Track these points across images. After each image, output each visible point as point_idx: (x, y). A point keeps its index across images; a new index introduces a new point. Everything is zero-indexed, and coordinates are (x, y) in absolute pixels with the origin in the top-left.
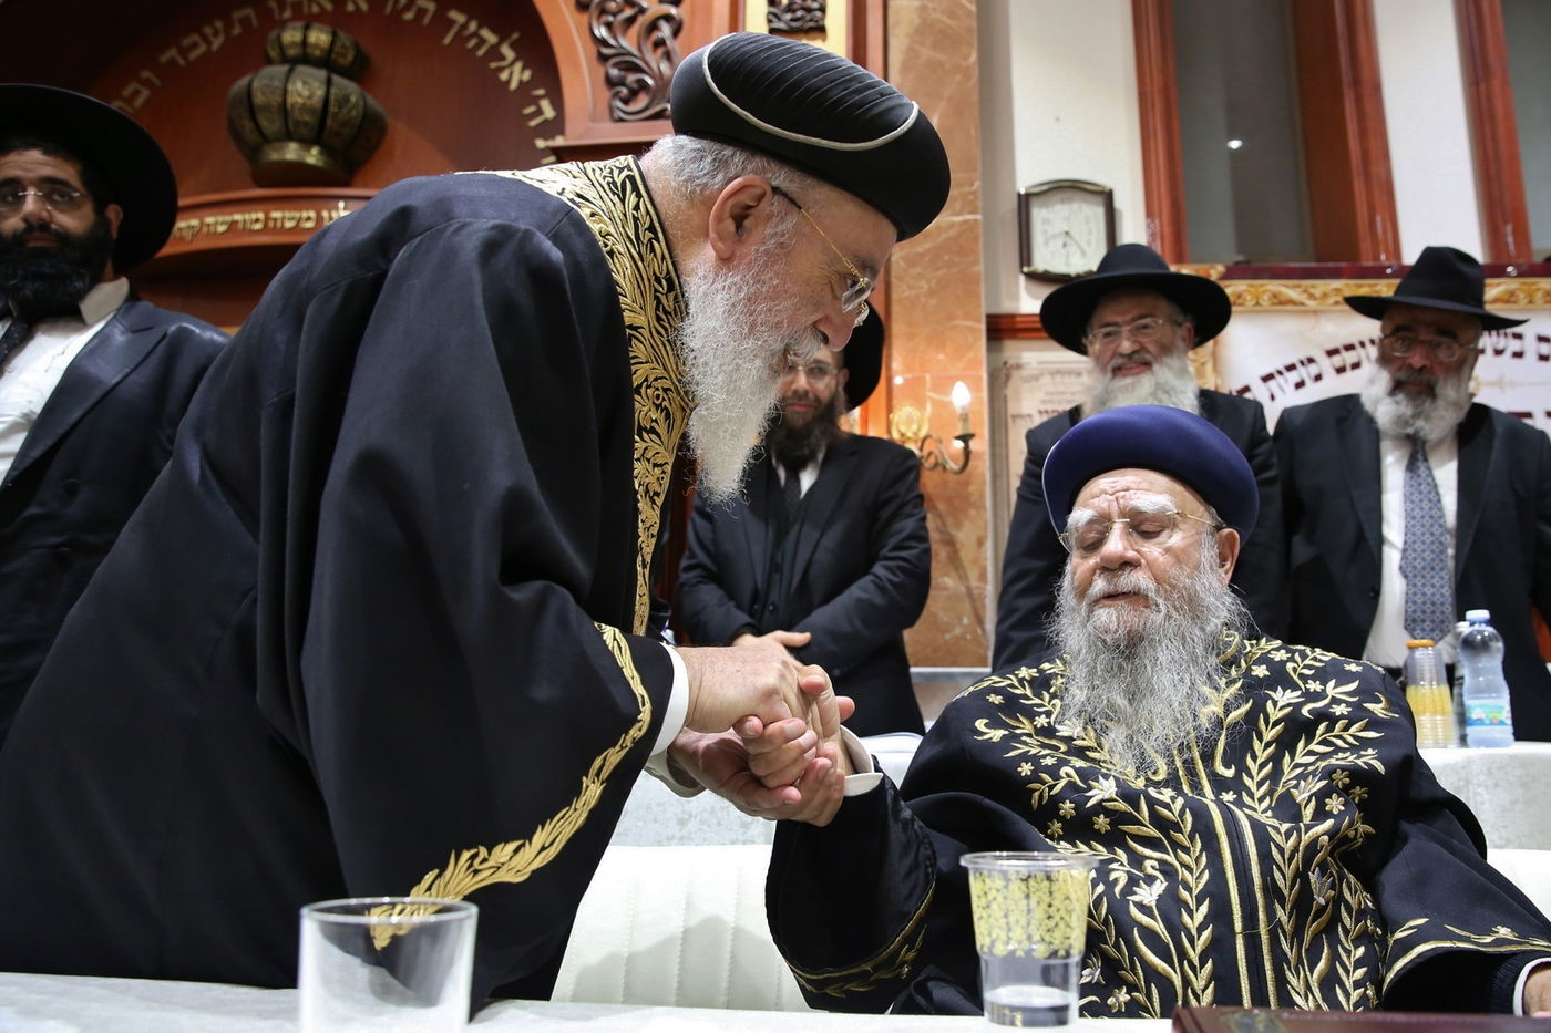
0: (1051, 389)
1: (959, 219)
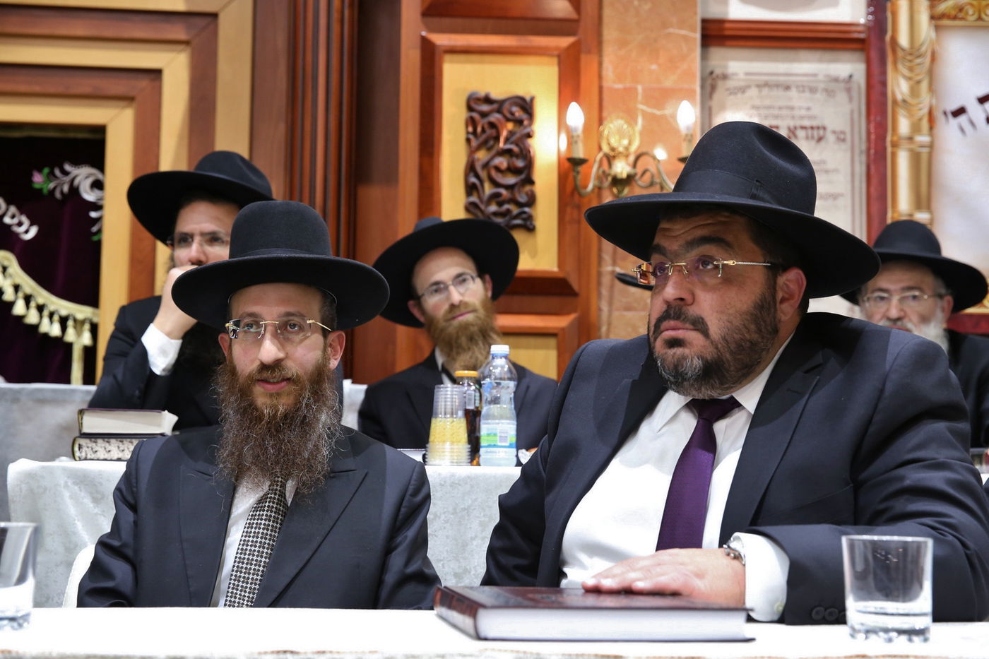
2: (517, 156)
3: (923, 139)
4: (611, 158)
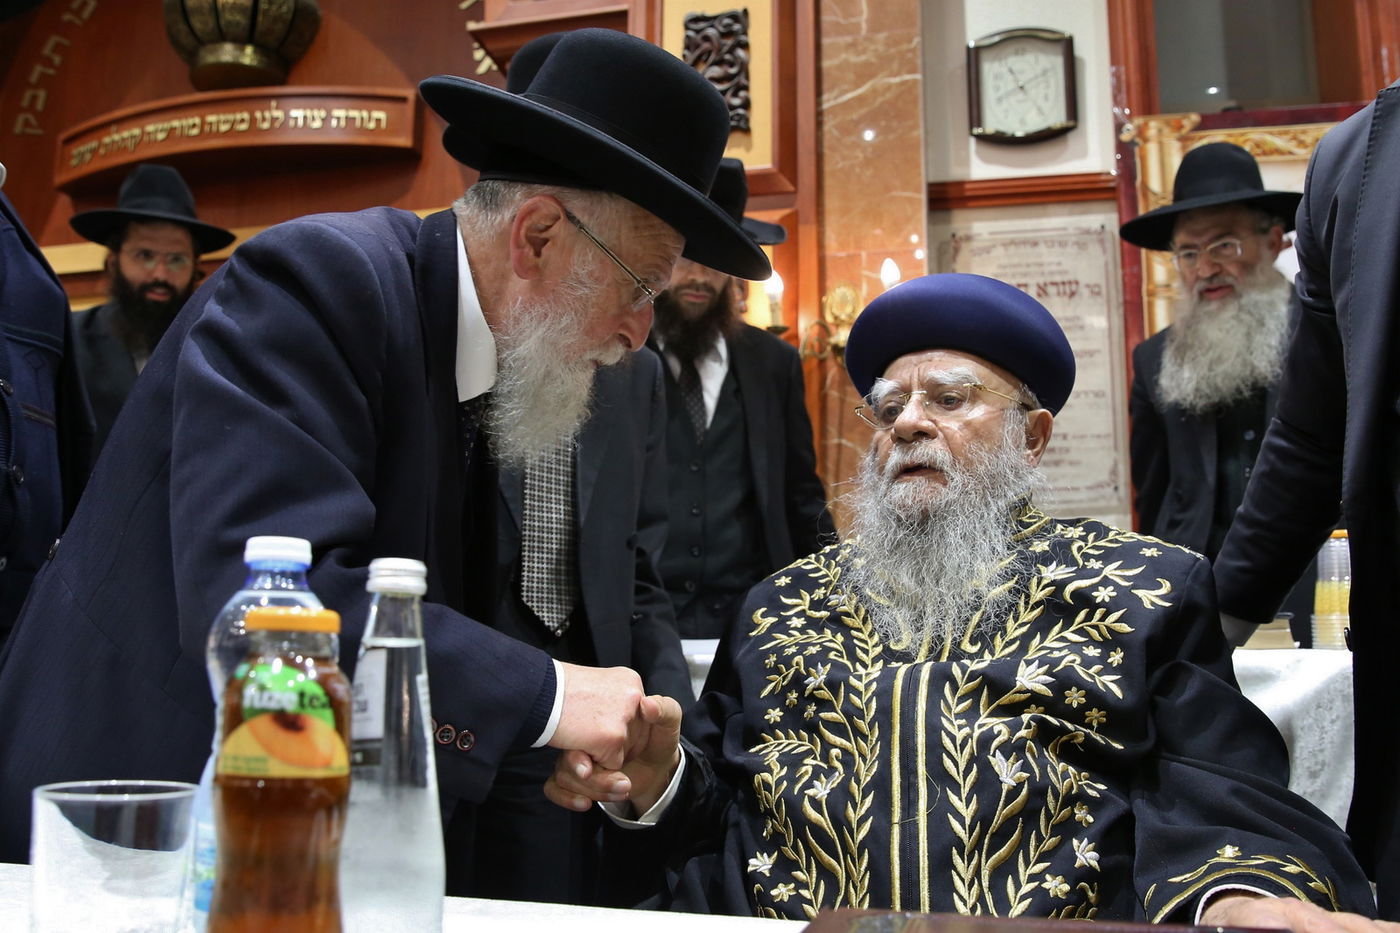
0: (1005, 261)
1: (897, 80)
4: (833, 329)
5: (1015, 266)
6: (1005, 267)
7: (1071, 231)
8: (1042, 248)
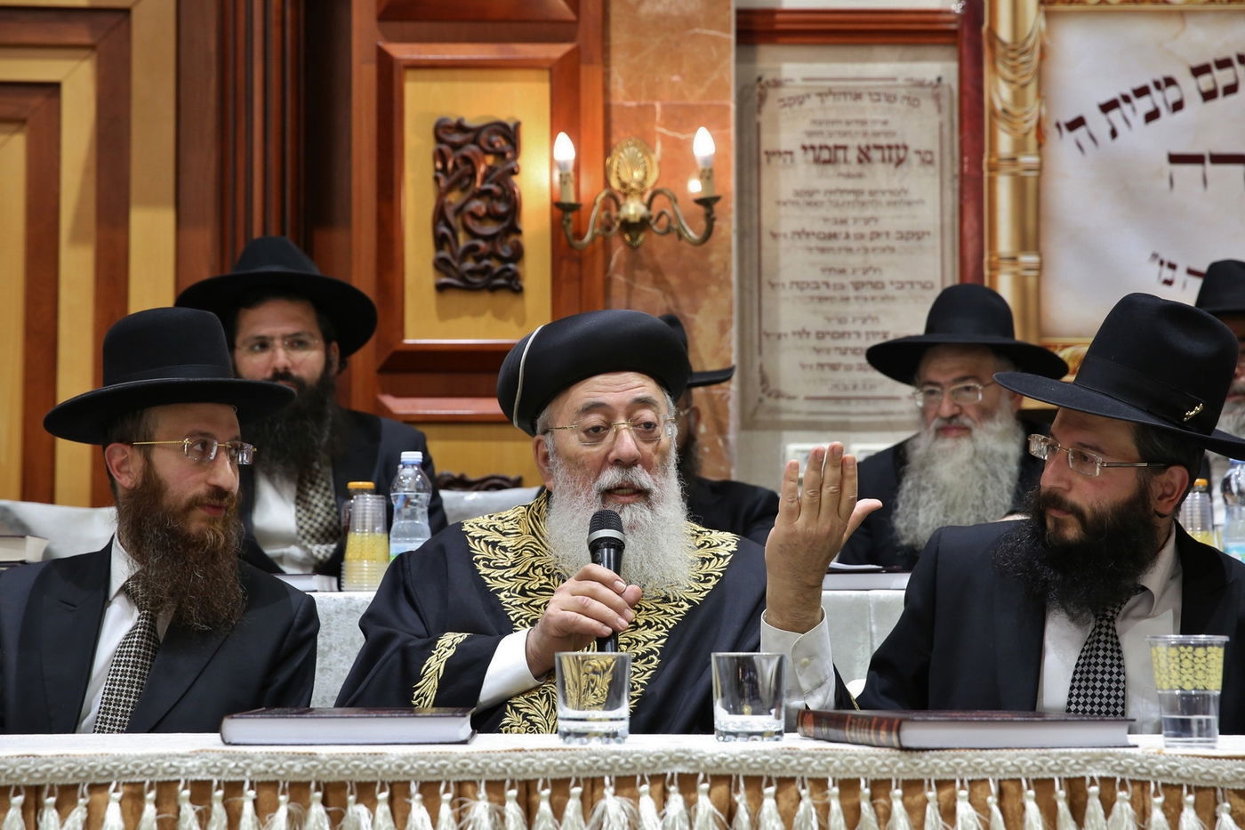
2: (498, 198)
3: (1030, 159)
4: (620, 197)
5: (834, 122)
6: (820, 123)
7: (900, 82)
8: (866, 101)
